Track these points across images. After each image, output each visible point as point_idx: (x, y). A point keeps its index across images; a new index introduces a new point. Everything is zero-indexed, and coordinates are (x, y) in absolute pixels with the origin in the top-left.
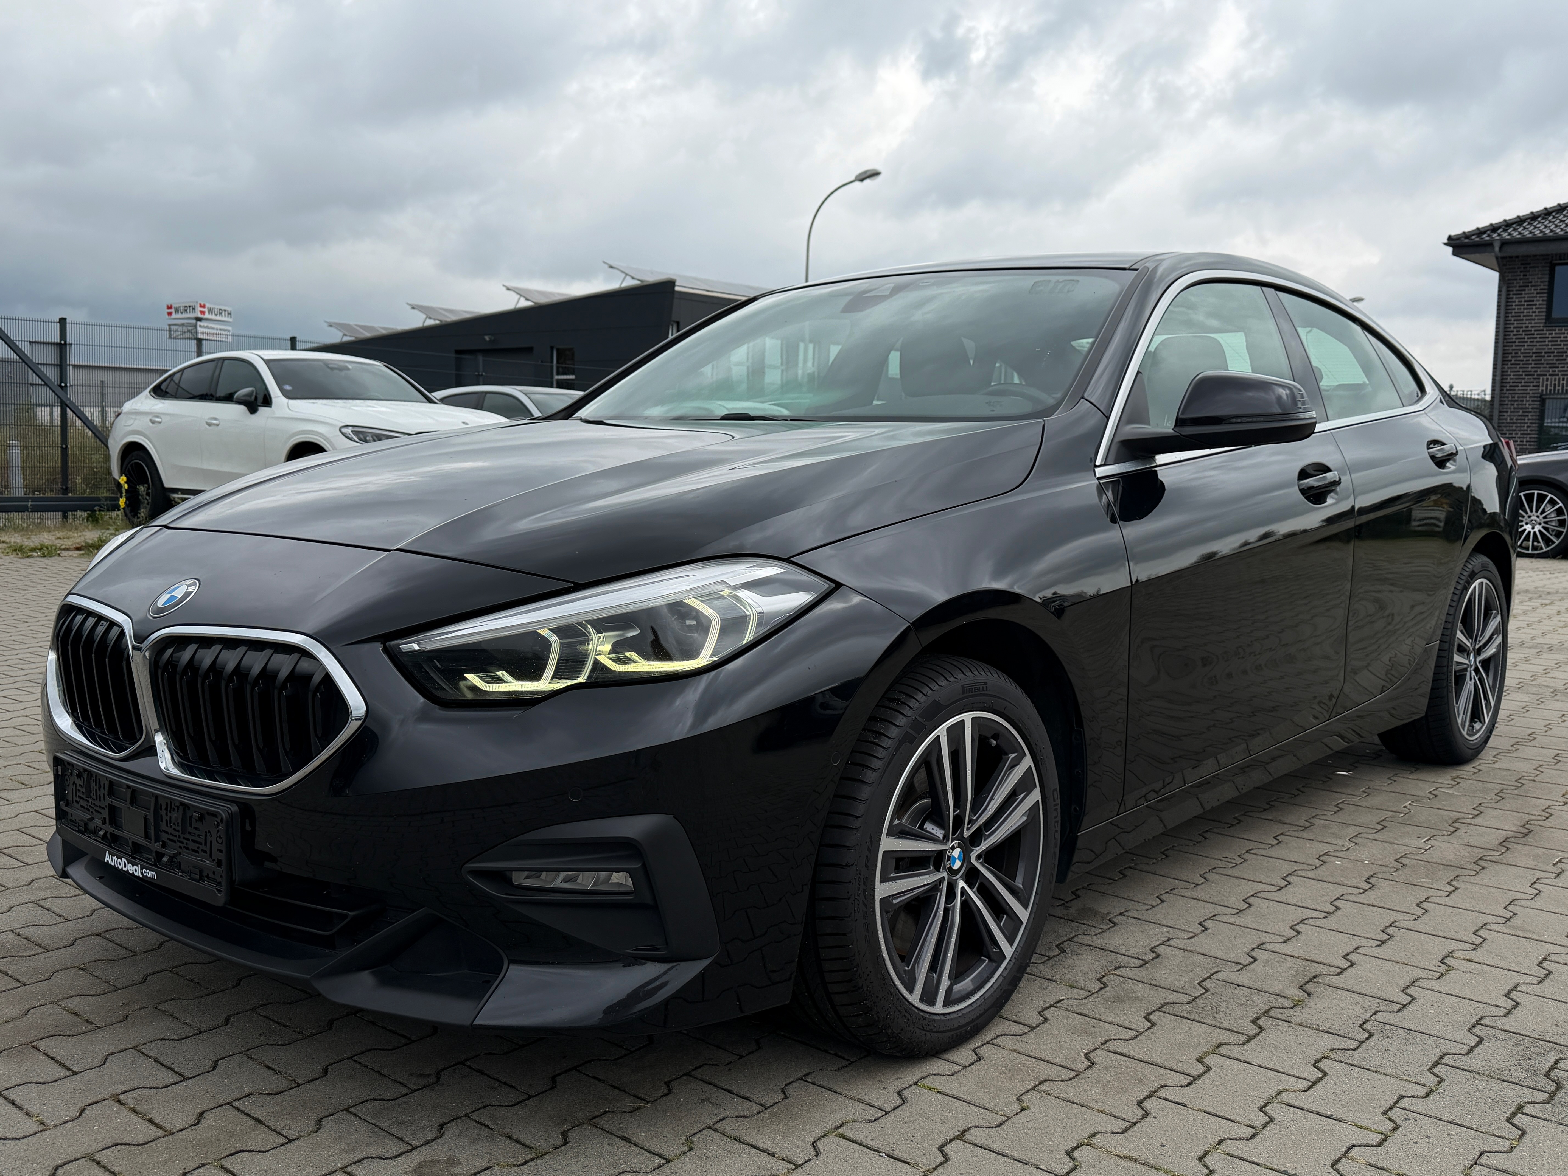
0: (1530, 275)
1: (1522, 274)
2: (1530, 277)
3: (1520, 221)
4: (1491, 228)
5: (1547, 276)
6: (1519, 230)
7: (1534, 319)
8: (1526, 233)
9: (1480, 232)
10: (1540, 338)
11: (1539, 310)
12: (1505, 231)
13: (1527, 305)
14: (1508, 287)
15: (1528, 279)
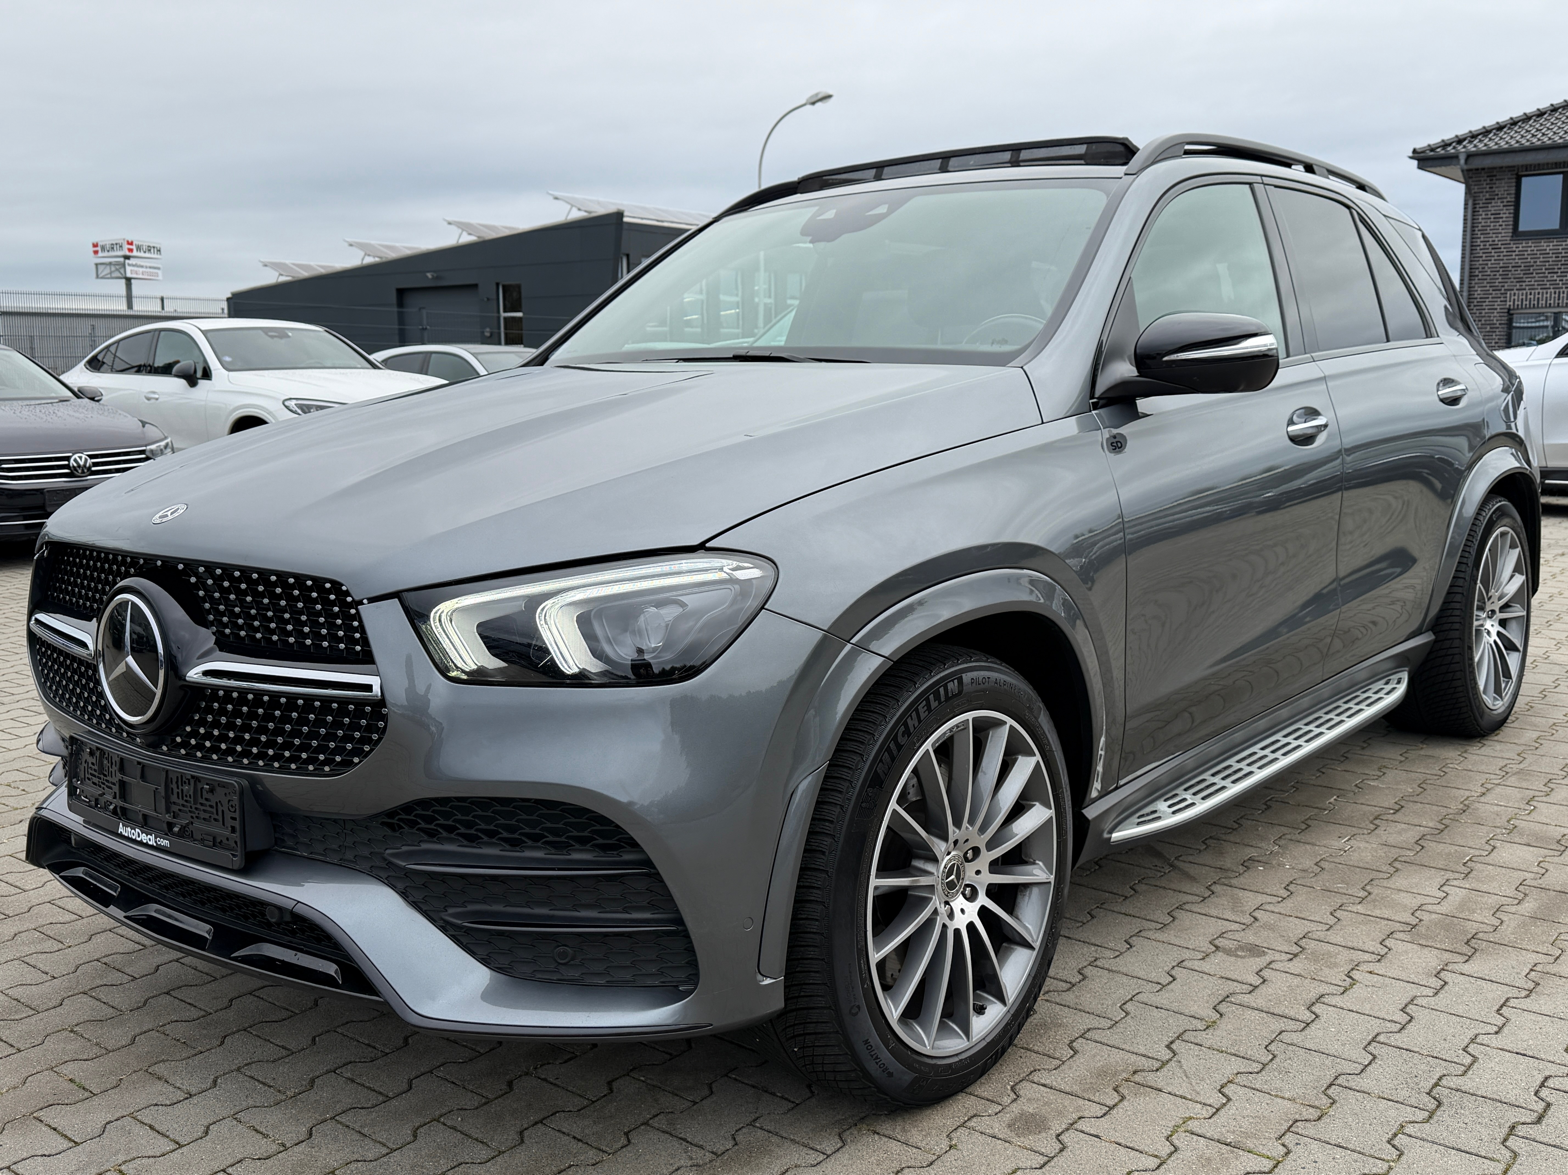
0: (1497, 187)
1: (1488, 186)
2: (1497, 190)
3: (1486, 132)
4: (1456, 139)
5: (1514, 188)
6: (1485, 141)
7: (1501, 233)
8: (1492, 144)
9: (1445, 145)
10: (1507, 252)
11: (1506, 223)
12: (1470, 142)
13: (1494, 218)
14: (1474, 200)
15: (1494, 191)
